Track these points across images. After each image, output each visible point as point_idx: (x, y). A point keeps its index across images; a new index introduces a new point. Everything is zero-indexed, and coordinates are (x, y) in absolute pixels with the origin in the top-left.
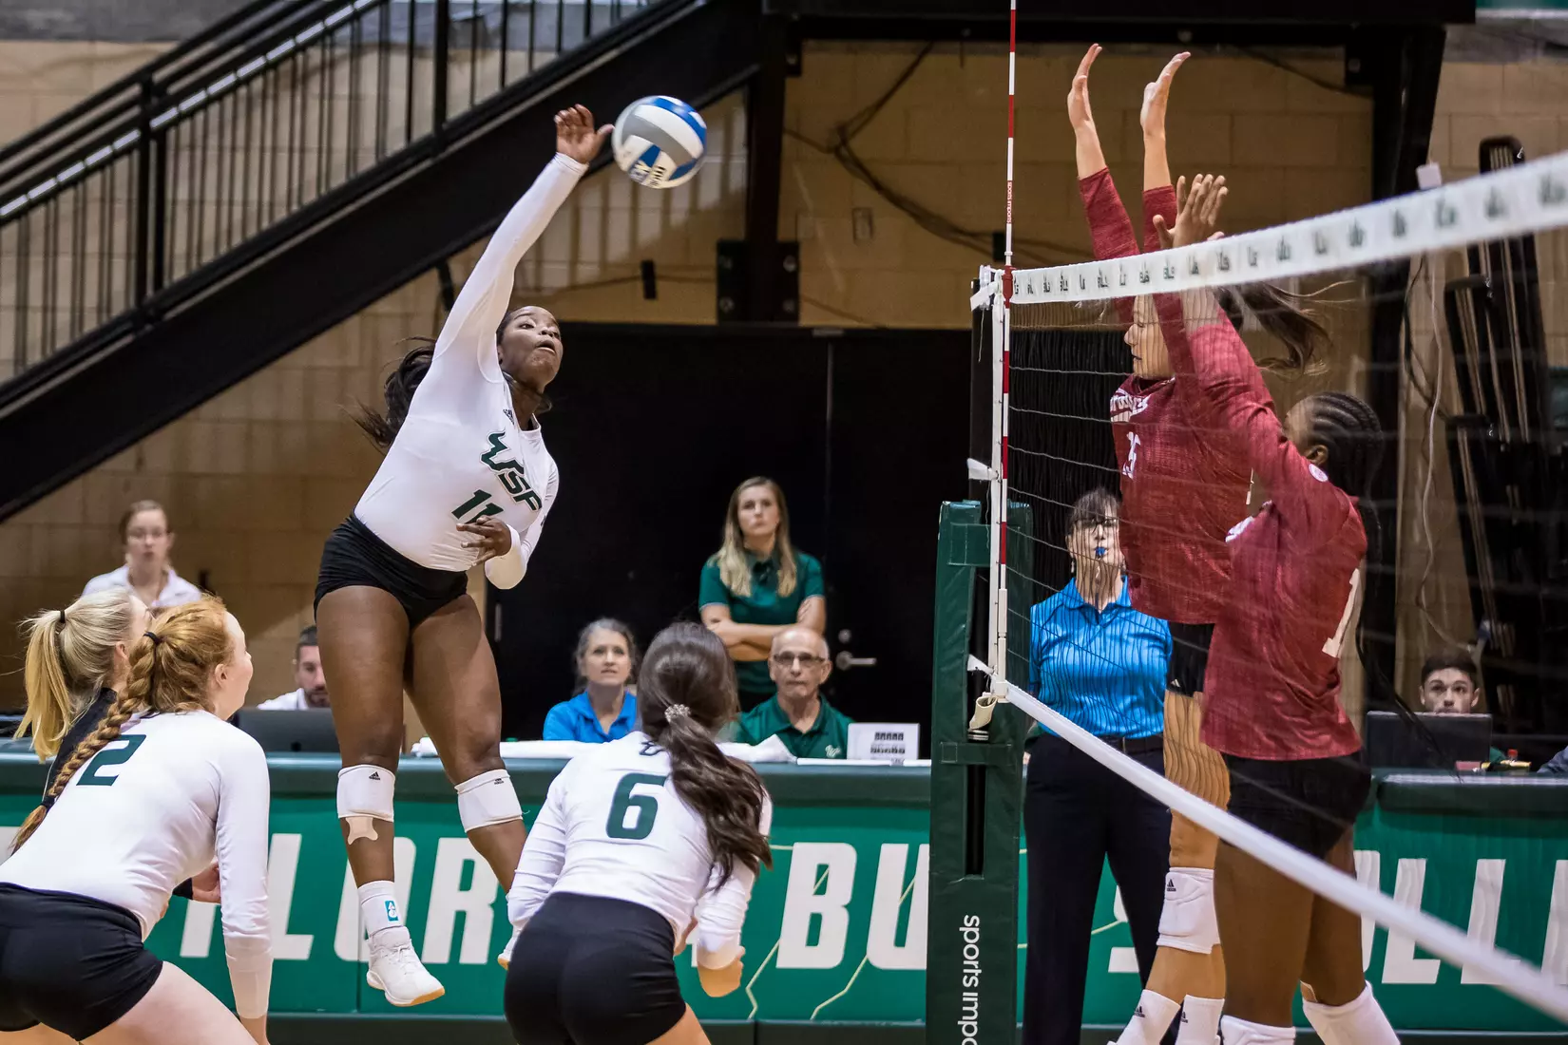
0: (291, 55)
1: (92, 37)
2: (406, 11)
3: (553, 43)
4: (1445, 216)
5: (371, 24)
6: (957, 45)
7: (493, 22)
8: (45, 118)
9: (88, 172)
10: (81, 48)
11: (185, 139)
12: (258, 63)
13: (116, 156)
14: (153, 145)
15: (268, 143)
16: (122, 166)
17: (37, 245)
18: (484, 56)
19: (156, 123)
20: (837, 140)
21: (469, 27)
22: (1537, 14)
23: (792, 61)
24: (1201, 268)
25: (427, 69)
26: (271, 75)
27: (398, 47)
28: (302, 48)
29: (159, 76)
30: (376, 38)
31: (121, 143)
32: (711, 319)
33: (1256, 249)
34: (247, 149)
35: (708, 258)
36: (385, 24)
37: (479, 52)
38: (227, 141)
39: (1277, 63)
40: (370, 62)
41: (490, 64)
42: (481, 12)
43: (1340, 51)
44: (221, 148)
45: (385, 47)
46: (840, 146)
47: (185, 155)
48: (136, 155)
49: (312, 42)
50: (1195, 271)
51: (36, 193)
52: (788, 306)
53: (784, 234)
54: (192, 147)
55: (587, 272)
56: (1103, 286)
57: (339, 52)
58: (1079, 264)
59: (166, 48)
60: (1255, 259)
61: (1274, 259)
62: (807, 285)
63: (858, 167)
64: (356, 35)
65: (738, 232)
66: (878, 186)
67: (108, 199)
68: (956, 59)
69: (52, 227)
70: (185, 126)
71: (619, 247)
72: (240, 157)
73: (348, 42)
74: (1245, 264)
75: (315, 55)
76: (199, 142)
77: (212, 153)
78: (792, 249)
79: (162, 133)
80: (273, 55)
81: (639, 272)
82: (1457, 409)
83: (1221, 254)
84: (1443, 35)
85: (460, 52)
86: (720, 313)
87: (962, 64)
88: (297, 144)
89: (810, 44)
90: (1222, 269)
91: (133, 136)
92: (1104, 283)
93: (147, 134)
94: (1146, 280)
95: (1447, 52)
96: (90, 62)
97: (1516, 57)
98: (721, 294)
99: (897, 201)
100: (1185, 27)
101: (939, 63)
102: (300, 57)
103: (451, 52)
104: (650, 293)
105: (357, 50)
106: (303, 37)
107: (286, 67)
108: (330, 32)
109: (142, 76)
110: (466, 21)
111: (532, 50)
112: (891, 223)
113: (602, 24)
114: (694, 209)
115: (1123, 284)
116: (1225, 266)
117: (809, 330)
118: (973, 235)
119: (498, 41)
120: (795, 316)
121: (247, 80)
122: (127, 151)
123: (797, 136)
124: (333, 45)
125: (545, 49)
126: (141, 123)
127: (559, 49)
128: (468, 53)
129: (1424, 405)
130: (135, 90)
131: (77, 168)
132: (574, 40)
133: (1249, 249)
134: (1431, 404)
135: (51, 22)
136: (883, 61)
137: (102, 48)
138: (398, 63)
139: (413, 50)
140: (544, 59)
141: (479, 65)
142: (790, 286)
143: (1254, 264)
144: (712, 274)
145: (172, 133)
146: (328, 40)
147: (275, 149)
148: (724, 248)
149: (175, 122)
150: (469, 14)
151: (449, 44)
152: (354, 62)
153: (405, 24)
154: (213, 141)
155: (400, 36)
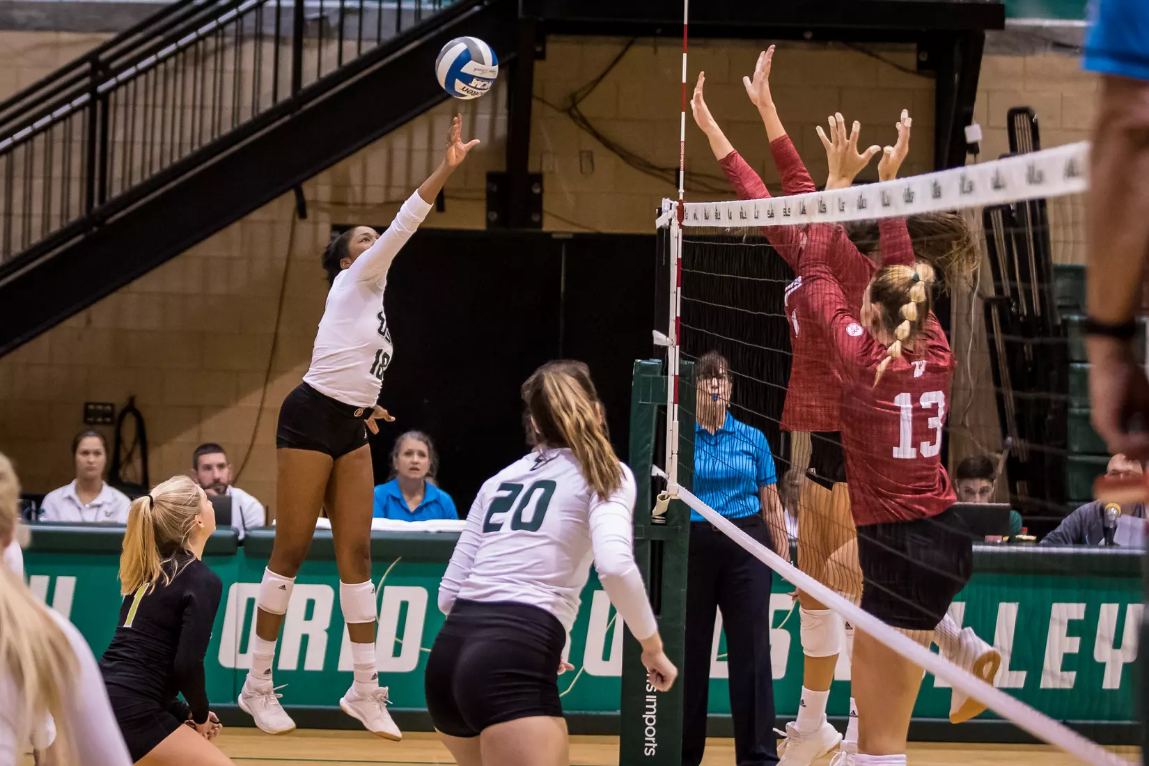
0: (194, 43)
1: (58, 29)
2: (274, 13)
3: (375, 35)
4: (966, 188)
5: (249, 21)
6: (651, 40)
7: (334, 21)
8: (26, 84)
9: (55, 122)
10: (50, 37)
11: (121, 100)
12: (172, 48)
13: (74, 111)
14: (99, 104)
15: (178, 102)
16: (78, 118)
17: (19, 171)
18: (328, 43)
19: (102, 88)
20: (569, 104)
21: (317, 23)
22: (1047, 23)
23: (539, 49)
24: (807, 211)
25: (287, 53)
26: (181, 55)
27: (268, 36)
28: (202, 38)
29: (103, 56)
30: (252, 31)
31: (77, 102)
32: (481, 226)
33: (843, 200)
34: (164, 107)
35: (480, 184)
36: (259, 22)
37: (324, 41)
38: (150, 101)
39: (871, 54)
40: (249, 48)
41: (331, 50)
42: (325, 13)
43: (914, 46)
44: (146, 106)
45: (259, 37)
46: (571, 108)
47: (121, 111)
48: (87, 110)
49: (209, 33)
50: (803, 212)
51: (18, 136)
52: (535, 218)
53: (532, 168)
54: (126, 105)
56: (744, 218)
57: (228, 40)
58: (728, 202)
59: (110, 36)
60: (843, 207)
61: (855, 208)
62: (548, 204)
63: (583, 122)
64: (240, 29)
65: (502, 167)
66: (597, 136)
67: (68, 140)
68: (651, 49)
69: (29, 158)
70: (122, 91)
72: (159, 111)
73: (234, 34)
74: (837, 210)
75: (211, 42)
76: (131, 102)
77: (140, 110)
78: (538, 178)
79: (105, 96)
80: (182, 42)
82: (992, 293)
83: (821, 202)
84: (983, 37)
85: (310, 41)
86: (488, 222)
87: (656, 52)
88: (198, 103)
89: (552, 37)
90: (822, 212)
91: (85, 97)
92: (744, 216)
93: (95, 96)
94: (771, 216)
95: (986, 47)
96: (56, 46)
97: (1033, 52)
98: (490, 208)
99: (609, 145)
100: (806, 30)
101: (640, 53)
102: (201, 44)
103: (305, 41)
104: (441, 208)
105: (240, 39)
106: (203, 30)
107: (191, 50)
108: (221, 26)
109: (92, 57)
110: (315, 20)
111: (360, 40)
112: (606, 161)
113: (408, 23)
115: (756, 218)
116: (823, 210)
117: (549, 234)
118: (662, 170)
119: (337, 34)
120: (540, 224)
121: (165, 60)
122: (81, 107)
123: (544, 101)
124: (223, 36)
125: (369, 40)
126: (91, 88)
127: (379, 40)
128: (315, 42)
129: (970, 290)
130: (87, 66)
131: (47, 119)
132: (389, 34)
133: (839, 200)
134: (973, 289)
135: (31, 19)
136: (601, 50)
137: (65, 37)
138: (268, 48)
139: (278, 39)
140: (369, 46)
141: (324, 50)
142: (535, 204)
143: (842, 210)
144: (483, 195)
145: (112, 95)
146: (220, 32)
147: (183, 107)
148: (492, 177)
149: (115, 88)
150: (317, 15)
151: (304, 35)
152: (238, 47)
153: (273, 21)
154: (141, 101)
155: (269, 30)
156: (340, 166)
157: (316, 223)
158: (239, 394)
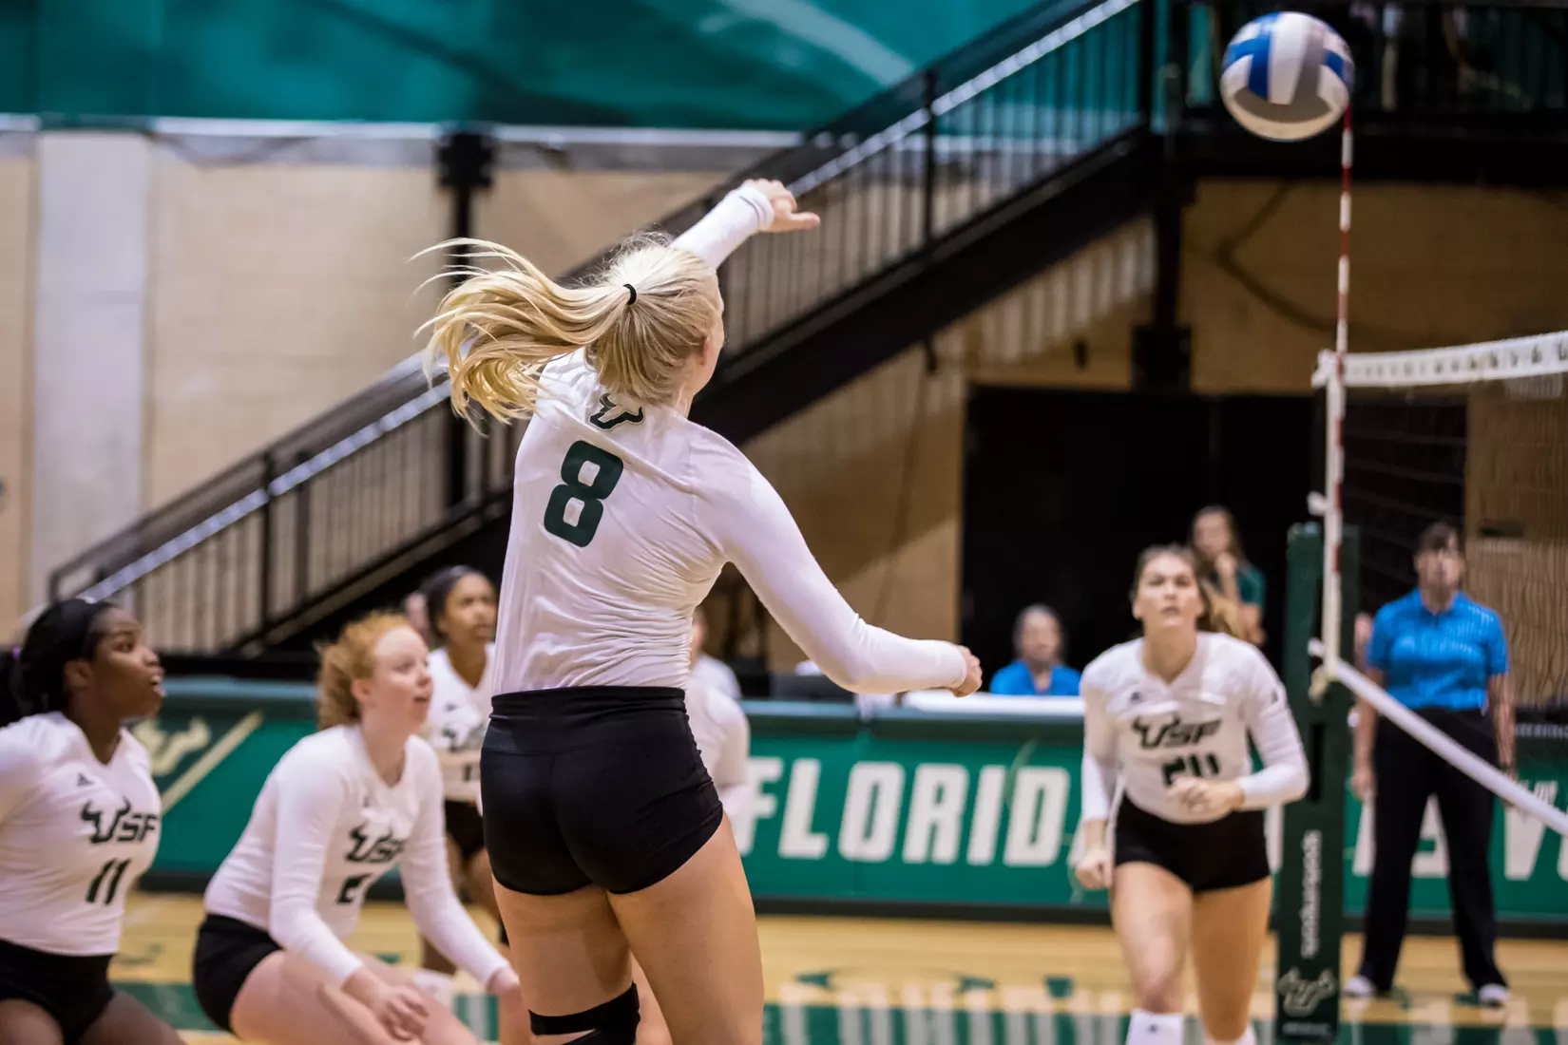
1: (670, 171)
3: (1012, 177)
6: (1310, 183)
7: (967, 165)
18: (959, 188)
20: (1222, 252)
21: (949, 168)
23: (1187, 193)
24: (1477, 366)
25: (917, 198)
27: (897, 179)
30: (880, 175)
32: (1126, 384)
33: (1516, 352)
35: (1124, 339)
36: (886, 167)
37: (955, 185)
40: (875, 191)
41: (963, 194)
42: (957, 158)
45: (886, 179)
46: (1224, 256)
50: (1473, 367)
52: (1183, 375)
53: (1181, 321)
55: (1036, 346)
56: (1408, 374)
58: (1391, 354)
61: (1530, 361)
62: (1198, 360)
63: (1237, 272)
64: (866, 175)
65: (1146, 317)
66: (1250, 285)
68: (1309, 195)
71: (1059, 328)
73: (859, 180)
74: (1509, 363)
78: (1186, 333)
81: (1073, 349)
83: (1491, 354)
85: (942, 185)
86: (1134, 381)
89: (1203, 180)
92: (1409, 372)
94: (1439, 372)
96: (666, 189)
98: (1135, 365)
101: (1297, 198)
103: (936, 181)
104: (1082, 363)
110: (946, 165)
111: (995, 183)
112: (1261, 316)
113: (1048, 165)
114: (1115, 302)
115: (1422, 373)
116: (1494, 363)
117: (1199, 393)
119: (970, 177)
120: (1188, 382)
123: (1192, 249)
125: (1005, 183)
127: (1016, 182)
128: (948, 185)
132: (1027, 174)
133: (1511, 352)
137: (679, 178)
138: (897, 192)
139: (906, 182)
140: (1006, 189)
141: (955, 196)
144: (1127, 350)
148: (1137, 331)
150: (948, 159)
152: (863, 192)
153: (902, 166)
155: (897, 168)
156: (973, 318)
157: (947, 381)
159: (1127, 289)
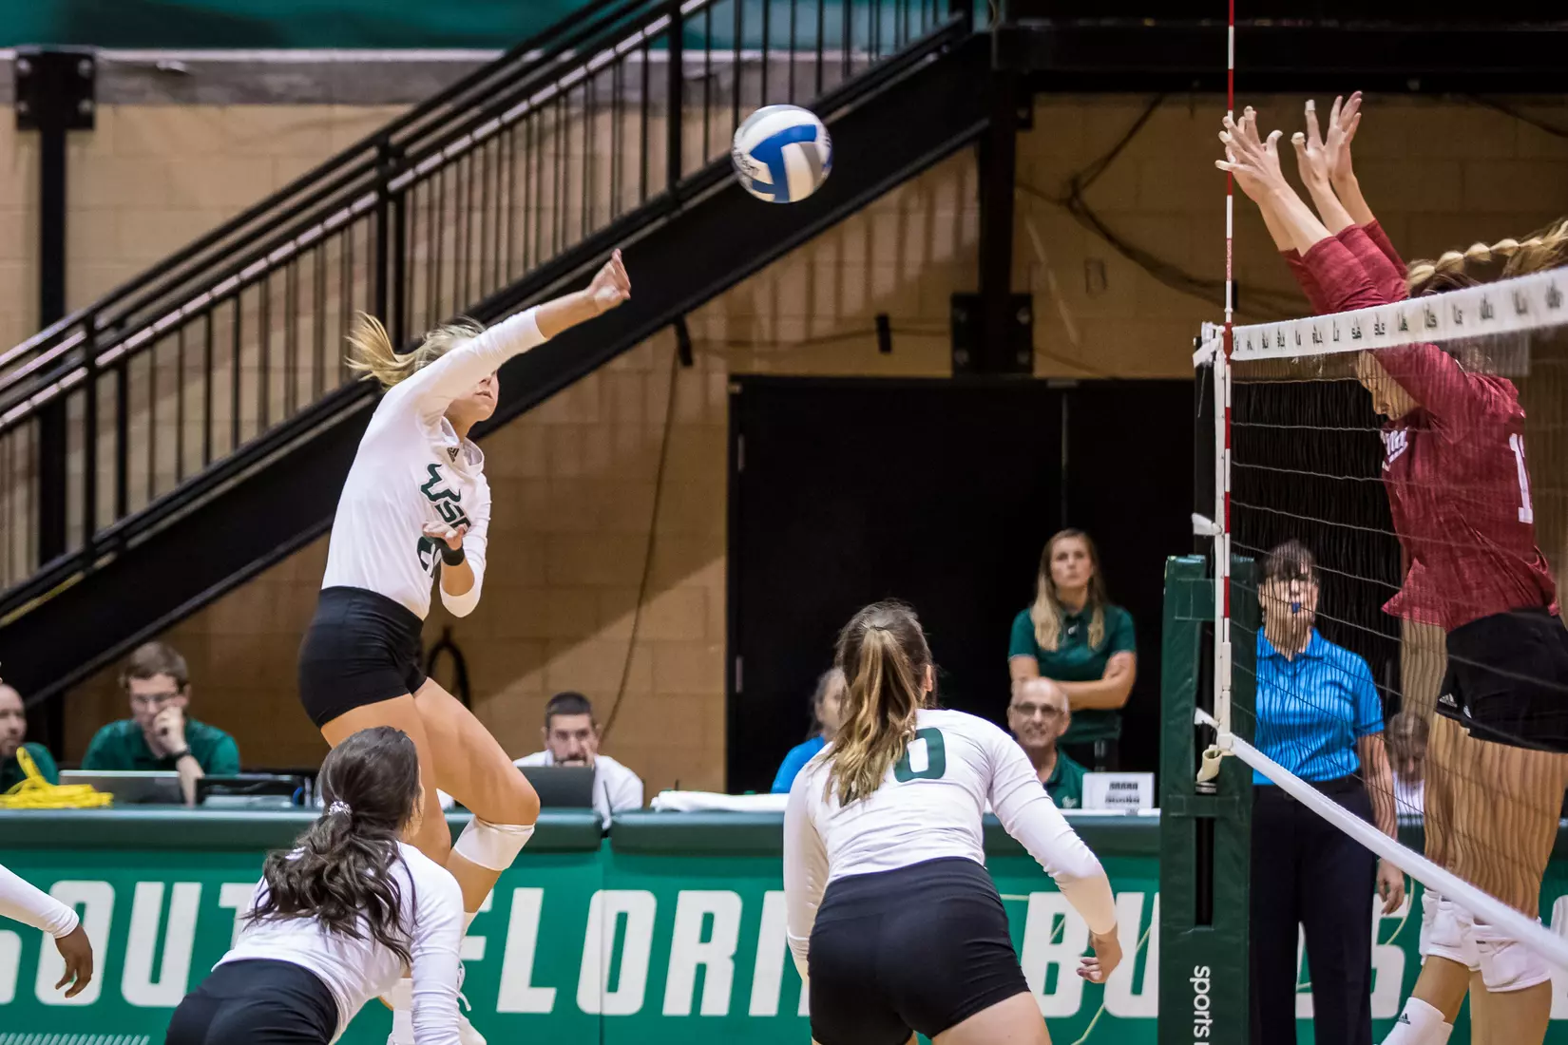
0: (525, 116)
1: (330, 100)
2: (640, 71)
3: (786, 96)
5: (604, 83)
6: (1186, 97)
7: (726, 81)
8: (284, 181)
9: (327, 235)
10: (319, 112)
11: (423, 202)
12: (494, 124)
13: (354, 219)
14: (391, 208)
15: (505, 201)
16: (361, 229)
17: (278, 308)
18: (718, 113)
19: (394, 185)
20: (1069, 192)
21: (703, 83)
23: (1022, 114)
24: (1409, 326)
25: (660, 127)
26: (506, 135)
27: (632, 105)
28: (537, 109)
29: (397, 138)
30: (610, 98)
31: (358, 206)
32: (944, 371)
33: (1460, 307)
34: (484, 208)
35: (942, 311)
36: (619, 87)
37: (712, 109)
38: (465, 201)
39: (1507, 110)
40: (604, 122)
41: (724, 122)
42: (713, 70)
44: (458, 209)
45: (619, 106)
46: (1072, 199)
47: (422, 216)
48: (374, 215)
49: (547, 103)
50: (1404, 328)
51: (275, 256)
52: (1023, 359)
53: (1017, 286)
54: (430, 209)
55: (823, 326)
56: (1318, 342)
57: (574, 111)
58: (1294, 320)
59: (403, 110)
60: (1460, 317)
61: (1477, 317)
62: (1041, 337)
63: (1092, 220)
64: (591, 95)
65: (972, 285)
66: (1110, 238)
67: (347, 262)
68: (1186, 111)
69: (293, 288)
70: (423, 188)
71: (854, 302)
72: (477, 215)
73: (582, 102)
74: (1451, 321)
75: (550, 114)
76: (437, 204)
77: (450, 214)
78: (1026, 301)
79: (399, 196)
80: (508, 116)
81: (874, 326)
83: (1428, 311)
85: (693, 111)
86: (956, 367)
87: (1192, 113)
88: (533, 202)
89: (1041, 97)
90: (1429, 327)
91: (371, 199)
92: (1319, 339)
93: (385, 197)
94: (1358, 336)
96: (329, 125)
98: (957, 346)
99: (1128, 251)
100: (1412, 77)
101: (1170, 116)
102: (535, 118)
103: (685, 110)
104: (886, 346)
105: (591, 110)
106: (538, 98)
107: (522, 127)
108: (564, 92)
109: (380, 139)
110: (698, 79)
112: (1123, 273)
113: (834, 81)
114: (928, 263)
115: (1336, 340)
116: (1432, 324)
117: (1043, 381)
118: (1206, 285)
119: (730, 99)
120: (1029, 368)
121: (483, 142)
122: (365, 213)
123: (1031, 189)
124: (567, 106)
126: (380, 185)
128: (700, 111)
130: (371, 153)
131: (316, 232)
132: (806, 97)
133: (1454, 307)
135: (291, 87)
136: (1112, 114)
137: (340, 112)
138: (633, 122)
139: (646, 109)
141: (712, 120)
142: (1023, 338)
143: (1458, 322)
144: (945, 326)
145: (410, 195)
146: (562, 100)
147: (511, 208)
148: (958, 301)
149: (413, 184)
150: (701, 72)
151: (683, 101)
152: (589, 120)
153: (639, 84)
154: (450, 203)
155: (634, 96)
156: (741, 289)
157: (706, 373)
158: (598, 624)
159: (943, 247)
